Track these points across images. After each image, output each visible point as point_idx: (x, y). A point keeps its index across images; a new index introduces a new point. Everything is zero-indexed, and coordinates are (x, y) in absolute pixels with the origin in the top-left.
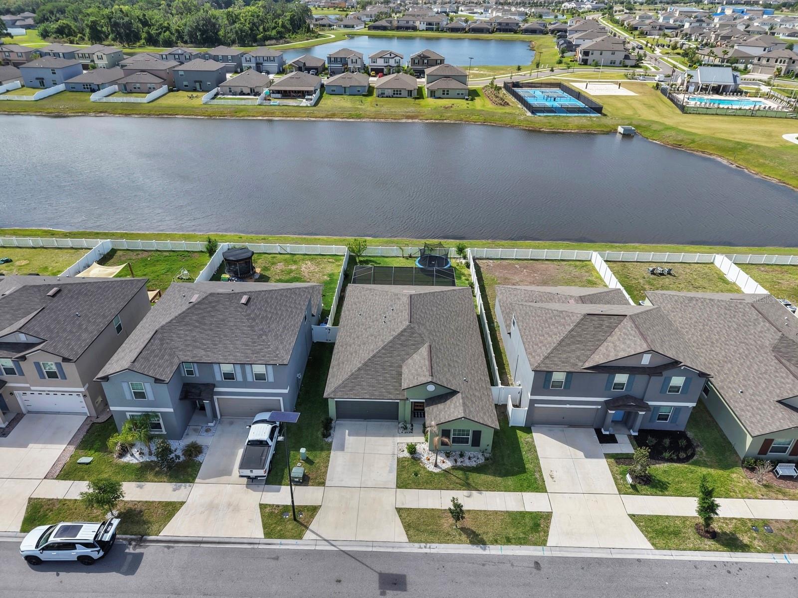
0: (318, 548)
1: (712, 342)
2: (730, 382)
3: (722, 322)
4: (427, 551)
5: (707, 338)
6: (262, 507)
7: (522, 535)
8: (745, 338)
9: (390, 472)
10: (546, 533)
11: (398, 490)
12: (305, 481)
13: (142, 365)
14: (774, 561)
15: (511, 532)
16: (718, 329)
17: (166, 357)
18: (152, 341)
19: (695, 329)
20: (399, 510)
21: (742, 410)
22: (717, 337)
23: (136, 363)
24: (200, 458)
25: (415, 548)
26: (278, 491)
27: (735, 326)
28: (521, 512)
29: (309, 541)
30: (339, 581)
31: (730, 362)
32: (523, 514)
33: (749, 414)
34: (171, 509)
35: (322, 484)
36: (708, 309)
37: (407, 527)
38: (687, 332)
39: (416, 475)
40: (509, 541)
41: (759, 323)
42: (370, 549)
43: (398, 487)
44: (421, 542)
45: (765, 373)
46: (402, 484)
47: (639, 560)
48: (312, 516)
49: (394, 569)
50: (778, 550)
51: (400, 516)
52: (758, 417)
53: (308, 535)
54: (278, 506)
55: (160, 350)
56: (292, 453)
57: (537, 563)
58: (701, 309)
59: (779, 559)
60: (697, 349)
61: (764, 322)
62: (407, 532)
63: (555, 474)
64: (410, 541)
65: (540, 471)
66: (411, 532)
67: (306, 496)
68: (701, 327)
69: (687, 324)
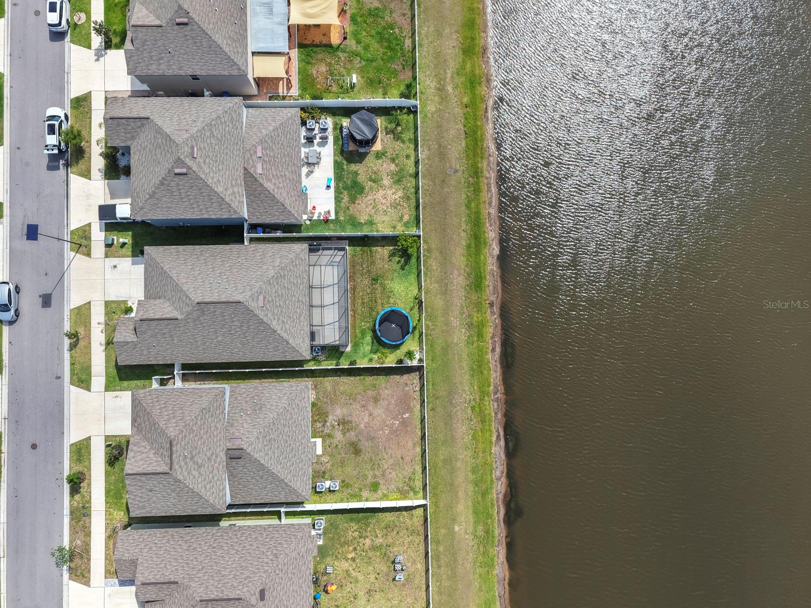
0: (66, 261)
1: (214, 548)
2: (169, 539)
3: (234, 566)
4: (66, 319)
5: (222, 546)
6: (89, 225)
7: (76, 372)
8: (206, 572)
9: (116, 296)
10: (78, 386)
11: (104, 302)
12: (109, 246)
13: (111, 124)
14: (65, 507)
15: (77, 366)
16: (227, 559)
17: (128, 135)
18: (138, 120)
19: (236, 542)
20: (89, 303)
21: (142, 535)
22: (218, 554)
23: (110, 120)
24: (123, 177)
25: (67, 313)
26: (101, 231)
27: (223, 573)
28: (91, 374)
29: (69, 254)
30: (46, 274)
31: (188, 550)
32: (89, 375)
33: (136, 538)
34: (87, 174)
35: (107, 256)
36: (256, 563)
37: (79, 308)
38: (236, 535)
39: (114, 313)
40: (72, 364)
41: (217, 591)
42: (66, 288)
43: (106, 302)
44: (70, 316)
45: (165, 567)
46: (107, 304)
47: (63, 433)
48: (84, 254)
49: (54, 302)
50: (72, 513)
51: (85, 304)
52: (132, 542)
53: (73, 254)
54: (90, 234)
55: (133, 129)
56: (130, 233)
57: (60, 378)
58: (259, 558)
59: (67, 512)
60: (213, 534)
61: (217, 596)
62: (76, 308)
63: (118, 399)
64: (70, 310)
65: (121, 390)
66: (76, 311)
67: (98, 248)
68: (236, 548)
69: (246, 539)
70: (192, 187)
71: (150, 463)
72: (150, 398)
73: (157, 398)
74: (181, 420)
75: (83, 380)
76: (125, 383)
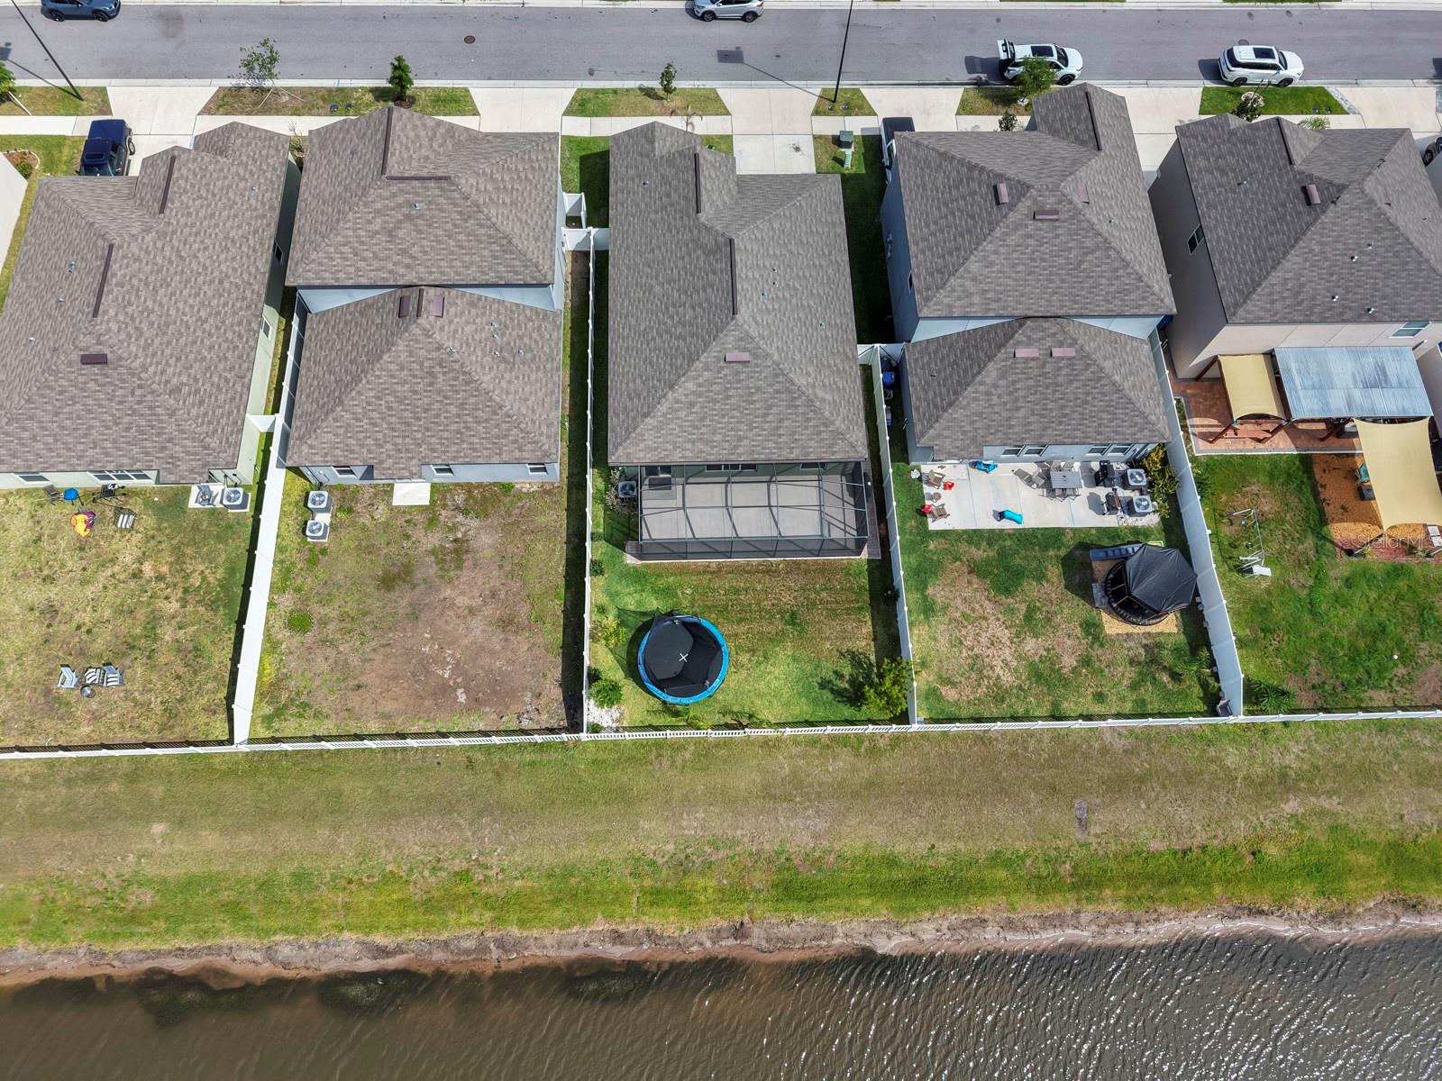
0: (804, 82)
1: (221, 282)
2: (256, 209)
3: (172, 312)
4: (697, 83)
5: (221, 295)
6: (871, 111)
7: (601, 96)
8: (170, 262)
9: (740, 152)
10: (574, 99)
11: (730, 133)
12: (838, 141)
13: (1075, 96)
14: (354, 81)
15: (611, 98)
16: (191, 301)
17: (1058, 125)
18: (1092, 134)
19: (223, 322)
20: (728, 113)
21: (274, 169)
22: (206, 288)
23: (1083, 94)
25: (709, 84)
26: (862, 129)
27: (161, 292)
28: (596, 116)
29: (816, 88)
30: (778, 56)
31: (226, 238)
32: (594, 114)
33: (271, 161)
34: (966, 110)
35: (816, 138)
36: (168, 351)
37: (717, 100)
38: (240, 323)
40: (615, 91)
41: (124, 276)
42: (753, 82)
43: (730, 136)
44: (703, 88)
45: (201, 197)
46: (728, 139)
47: (490, 79)
48: (817, 106)
49: (729, 67)
50: (342, 90)
51: (726, 108)
52: (264, 152)
53: (818, 91)
54: (857, 115)
55: (1072, 129)
56: (864, 171)
57: (591, 74)
58: (178, 359)
59: (345, 83)
60: (251, 284)
61: (114, 275)
62: (718, 97)
64: (714, 89)
66: (713, 96)
67: (831, 125)
68: (211, 320)
69: (226, 340)
70: (972, 217)
71: (407, 149)
72: (541, 157)
73: (540, 168)
74: (490, 199)
75: (582, 106)
76: (575, 165)
